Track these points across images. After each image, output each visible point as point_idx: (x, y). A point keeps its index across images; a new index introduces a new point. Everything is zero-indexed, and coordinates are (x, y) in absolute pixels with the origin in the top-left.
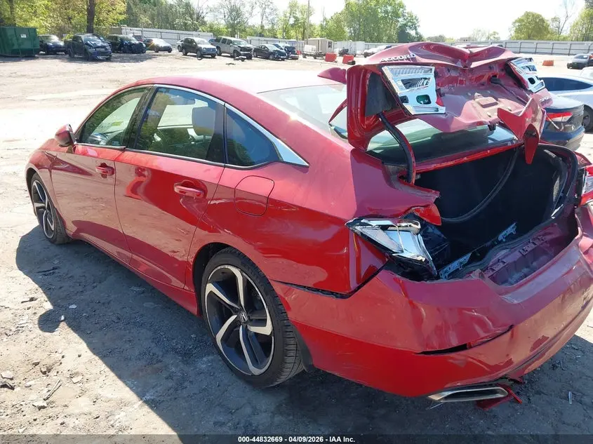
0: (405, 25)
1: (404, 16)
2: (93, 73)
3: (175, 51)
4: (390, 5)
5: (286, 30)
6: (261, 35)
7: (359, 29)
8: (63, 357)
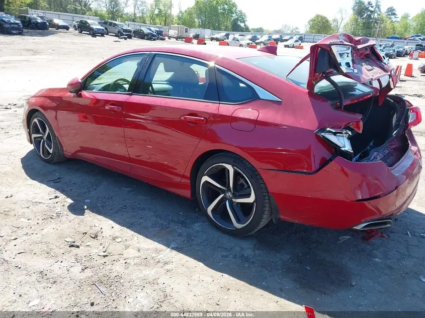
0: (237, 19)
1: (236, 13)
2: (10, 44)
3: (71, 29)
4: (226, 4)
5: (153, 19)
6: (134, 21)
7: (206, 20)
8: (101, 229)
